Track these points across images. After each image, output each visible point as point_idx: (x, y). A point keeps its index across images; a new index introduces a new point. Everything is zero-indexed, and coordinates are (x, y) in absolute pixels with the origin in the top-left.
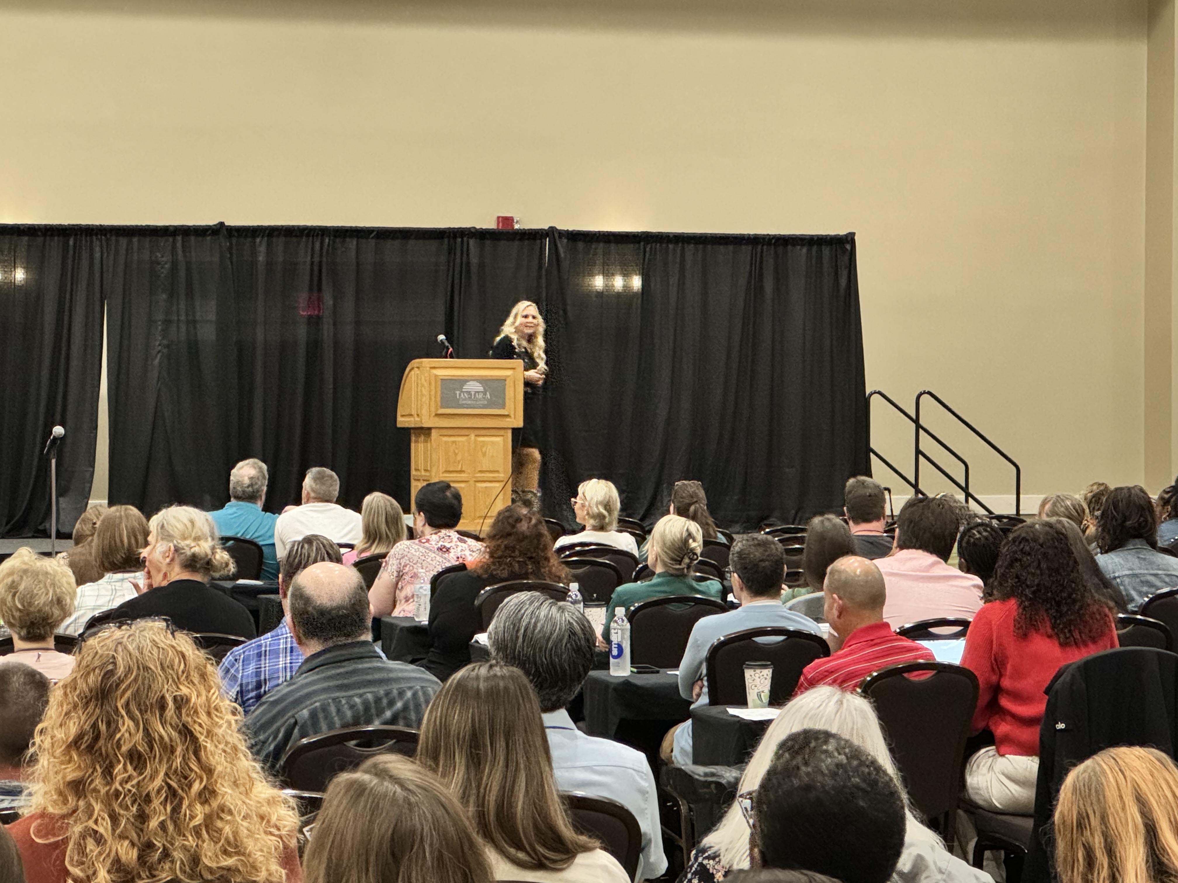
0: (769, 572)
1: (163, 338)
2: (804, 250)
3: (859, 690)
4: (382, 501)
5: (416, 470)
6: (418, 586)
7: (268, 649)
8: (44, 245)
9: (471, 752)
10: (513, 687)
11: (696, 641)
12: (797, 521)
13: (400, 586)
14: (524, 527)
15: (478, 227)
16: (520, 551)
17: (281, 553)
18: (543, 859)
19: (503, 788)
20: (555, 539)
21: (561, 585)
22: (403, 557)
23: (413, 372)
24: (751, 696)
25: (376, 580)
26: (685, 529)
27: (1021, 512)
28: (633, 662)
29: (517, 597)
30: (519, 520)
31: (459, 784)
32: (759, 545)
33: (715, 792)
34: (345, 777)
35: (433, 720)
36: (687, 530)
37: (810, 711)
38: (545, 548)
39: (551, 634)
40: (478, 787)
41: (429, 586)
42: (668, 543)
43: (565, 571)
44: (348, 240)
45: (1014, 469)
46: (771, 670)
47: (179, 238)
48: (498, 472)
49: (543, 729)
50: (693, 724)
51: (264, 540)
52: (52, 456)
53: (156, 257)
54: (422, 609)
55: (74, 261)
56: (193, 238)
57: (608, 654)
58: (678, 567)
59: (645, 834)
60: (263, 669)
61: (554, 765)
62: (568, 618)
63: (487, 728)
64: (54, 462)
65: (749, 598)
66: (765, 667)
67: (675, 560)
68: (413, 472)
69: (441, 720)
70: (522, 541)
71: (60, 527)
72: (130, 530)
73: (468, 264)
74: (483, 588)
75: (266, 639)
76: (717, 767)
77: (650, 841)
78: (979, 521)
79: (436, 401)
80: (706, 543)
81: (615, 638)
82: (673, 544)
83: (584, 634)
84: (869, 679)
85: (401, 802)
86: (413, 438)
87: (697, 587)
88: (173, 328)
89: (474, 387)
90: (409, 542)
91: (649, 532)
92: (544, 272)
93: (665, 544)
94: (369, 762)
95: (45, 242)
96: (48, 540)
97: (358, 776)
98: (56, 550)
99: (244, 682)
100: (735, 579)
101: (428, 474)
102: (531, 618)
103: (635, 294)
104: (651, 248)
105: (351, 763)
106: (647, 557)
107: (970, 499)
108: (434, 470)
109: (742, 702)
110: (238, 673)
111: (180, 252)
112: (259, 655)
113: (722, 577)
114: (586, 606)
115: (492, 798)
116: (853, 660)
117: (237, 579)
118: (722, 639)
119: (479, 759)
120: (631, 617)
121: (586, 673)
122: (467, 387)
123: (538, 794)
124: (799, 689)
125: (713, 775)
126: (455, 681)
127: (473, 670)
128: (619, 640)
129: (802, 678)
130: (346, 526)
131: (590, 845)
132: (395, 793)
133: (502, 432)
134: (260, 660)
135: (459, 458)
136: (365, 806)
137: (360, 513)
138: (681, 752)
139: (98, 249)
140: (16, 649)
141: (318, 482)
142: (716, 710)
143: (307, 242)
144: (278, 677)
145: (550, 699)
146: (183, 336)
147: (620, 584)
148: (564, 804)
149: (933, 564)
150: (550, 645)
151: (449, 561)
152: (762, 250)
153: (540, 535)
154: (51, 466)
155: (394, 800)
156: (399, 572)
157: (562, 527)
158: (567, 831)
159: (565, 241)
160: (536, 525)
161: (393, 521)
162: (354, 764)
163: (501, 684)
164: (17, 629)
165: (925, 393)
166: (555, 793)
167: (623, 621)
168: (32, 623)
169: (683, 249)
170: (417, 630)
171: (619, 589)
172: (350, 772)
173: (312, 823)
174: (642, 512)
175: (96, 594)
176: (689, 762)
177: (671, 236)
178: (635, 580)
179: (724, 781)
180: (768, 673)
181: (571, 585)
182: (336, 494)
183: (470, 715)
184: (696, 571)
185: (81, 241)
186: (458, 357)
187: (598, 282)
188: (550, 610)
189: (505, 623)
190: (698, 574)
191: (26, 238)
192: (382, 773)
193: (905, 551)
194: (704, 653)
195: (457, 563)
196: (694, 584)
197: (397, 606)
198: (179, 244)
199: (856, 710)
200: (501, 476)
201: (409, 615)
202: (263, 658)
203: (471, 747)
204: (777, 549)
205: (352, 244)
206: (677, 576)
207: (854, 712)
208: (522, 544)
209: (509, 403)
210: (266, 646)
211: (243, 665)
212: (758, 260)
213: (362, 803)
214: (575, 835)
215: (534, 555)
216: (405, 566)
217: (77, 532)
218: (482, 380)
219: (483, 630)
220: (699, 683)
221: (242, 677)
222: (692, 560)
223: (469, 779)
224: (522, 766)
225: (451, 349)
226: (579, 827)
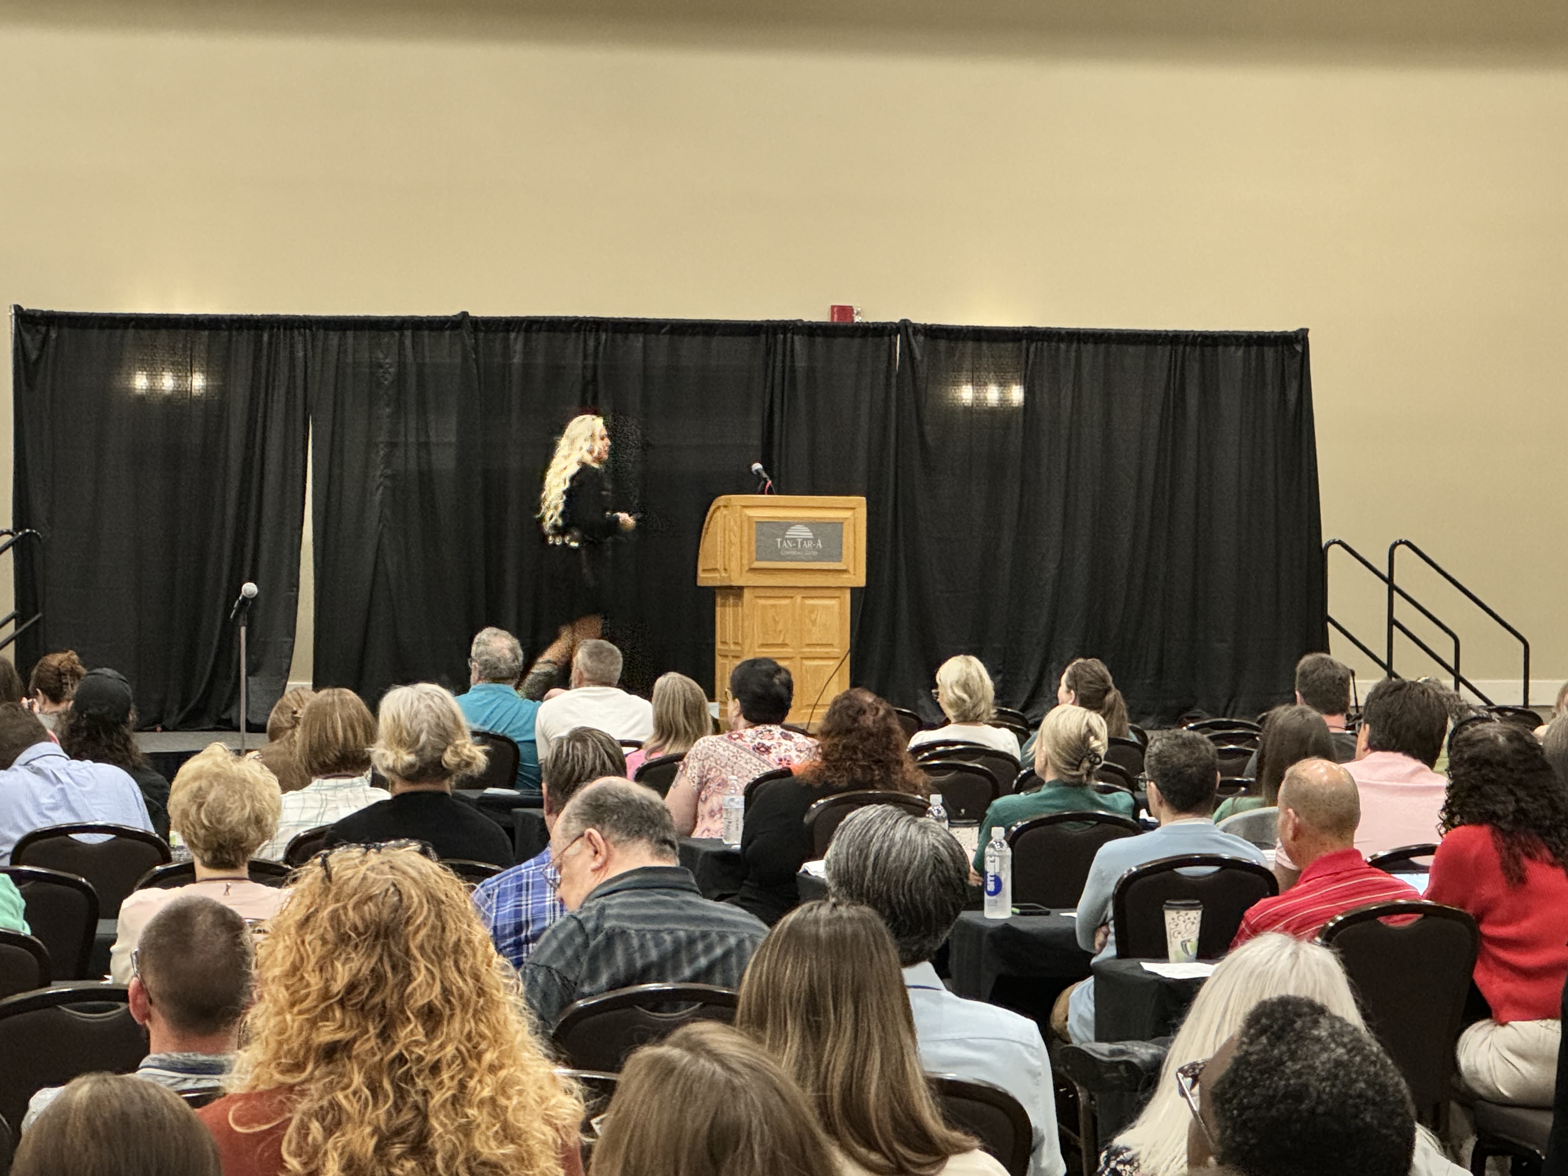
0: (1196, 781)
1: (386, 467)
2: (1240, 353)
3: (1318, 939)
4: (680, 685)
5: (724, 643)
6: (728, 798)
7: (531, 880)
8: (230, 340)
9: (808, 1020)
10: (864, 933)
11: (1100, 872)
12: (1229, 712)
13: (703, 796)
14: (868, 720)
15: (806, 319)
16: (864, 753)
17: (544, 753)
18: (905, 1163)
19: (851, 1065)
20: (910, 735)
21: (919, 797)
22: (708, 758)
23: (718, 513)
24: (1174, 946)
25: (672, 788)
26: (1085, 722)
27: (1531, 703)
28: (1014, 900)
29: (863, 812)
30: (862, 711)
31: (793, 1061)
32: (1184, 744)
33: (1125, 1075)
34: (647, 1052)
35: (757, 975)
36: (1088, 724)
37: (1256, 967)
38: (898, 748)
39: (910, 863)
40: (818, 1066)
41: (743, 798)
42: (1062, 742)
43: (922, 779)
44: (631, 336)
45: (1521, 646)
46: (1200, 912)
47: (408, 333)
48: (831, 645)
49: (903, 989)
50: (1096, 982)
51: (521, 735)
52: (241, 621)
53: (377, 358)
54: (733, 828)
55: (269, 362)
56: (426, 333)
57: (981, 890)
58: (1075, 773)
59: (1036, 1128)
60: (524, 907)
61: (918, 1037)
62: (932, 841)
63: (830, 987)
64: (243, 630)
65: (1171, 816)
66: (1192, 907)
67: (1071, 764)
68: (719, 646)
69: (768, 978)
70: (866, 739)
71: (250, 718)
72: (347, 721)
73: (793, 370)
74: (814, 802)
75: (528, 868)
76: (1127, 1043)
77: (1042, 1139)
78: (1474, 714)
79: (749, 552)
80: (1112, 741)
81: (991, 868)
82: (1069, 744)
83: (954, 862)
84: (1331, 924)
85: (722, 1085)
86: (719, 600)
87: (1102, 801)
88: (400, 452)
89: (801, 532)
90: (715, 738)
91: (1036, 726)
92: (894, 381)
93: (1057, 743)
94: (680, 1032)
95: (230, 336)
96: (234, 734)
97: (666, 1050)
98: (247, 747)
99: (499, 924)
100: (1151, 790)
101: (739, 648)
102: (883, 842)
103: (1015, 410)
104: (1036, 348)
105: (655, 1033)
106: (1034, 760)
107: (1461, 685)
108: (748, 642)
109: (1161, 954)
110: (491, 912)
111: (409, 352)
112: (519, 888)
113: (1133, 786)
114: (951, 825)
115: (836, 1079)
116: (1313, 899)
117: (485, 788)
118: (1134, 869)
119: (818, 1028)
120: (1012, 840)
121: (957, 914)
122: (791, 533)
123: (897, 1076)
124: (1239, 937)
125: (1122, 1052)
126: (787, 926)
127: (811, 909)
128: (997, 870)
129: (1243, 925)
130: (632, 716)
131: (966, 1144)
132: (714, 1073)
133: (837, 593)
134: (521, 895)
135: (779, 628)
136: (674, 1091)
137: (650, 701)
138: (1078, 1021)
139: (300, 347)
140: (198, 878)
141: (595, 657)
142: (1125, 965)
143: (578, 337)
144: (544, 919)
145: (910, 951)
146: (412, 465)
147: (997, 796)
148: (931, 1088)
149: (1414, 773)
150: (909, 878)
151: (769, 764)
152: (1184, 352)
153: (889, 731)
154: (239, 635)
155: (713, 1084)
156: (701, 778)
157: (917, 718)
158: (935, 1125)
159: (921, 338)
160: (884, 718)
161: (694, 712)
162: (660, 1034)
163: (849, 929)
164: (199, 852)
165: (1401, 542)
166: (919, 1075)
167: (1001, 845)
168: (221, 847)
169: (1078, 351)
170: (726, 857)
171: (997, 802)
172: (653, 1045)
173: (603, 1112)
174: (1023, 699)
175: (301, 804)
176: (1091, 1036)
177: (1063, 332)
178: (1017, 791)
179: (1135, 1060)
180: (1195, 916)
181: (932, 797)
182: (618, 675)
183: (807, 970)
184: (1097, 779)
185: (278, 336)
186: (779, 493)
187: (966, 394)
188: (907, 831)
189: (848, 847)
190: (1101, 783)
191: (207, 333)
192: (696, 1047)
193: (1378, 754)
194: (1111, 889)
195: (780, 767)
196: (1097, 796)
197: (699, 824)
198: (408, 342)
199: (1318, 964)
200: (836, 651)
201: (717, 836)
202: (524, 892)
203: (807, 1012)
204: (1207, 750)
205: (637, 342)
206: (1074, 785)
207: (1315, 968)
208: (866, 743)
209: (847, 552)
210: (528, 878)
211: (498, 902)
212: (1179, 363)
213: (670, 1088)
214: (945, 1130)
215: (882, 758)
216: (710, 769)
217: (272, 724)
218: (811, 524)
219: (819, 856)
220: (1104, 929)
221: (496, 917)
222: (1093, 764)
223: (805, 1057)
224: (877, 1040)
225: (770, 482)
226: (952, 1120)
